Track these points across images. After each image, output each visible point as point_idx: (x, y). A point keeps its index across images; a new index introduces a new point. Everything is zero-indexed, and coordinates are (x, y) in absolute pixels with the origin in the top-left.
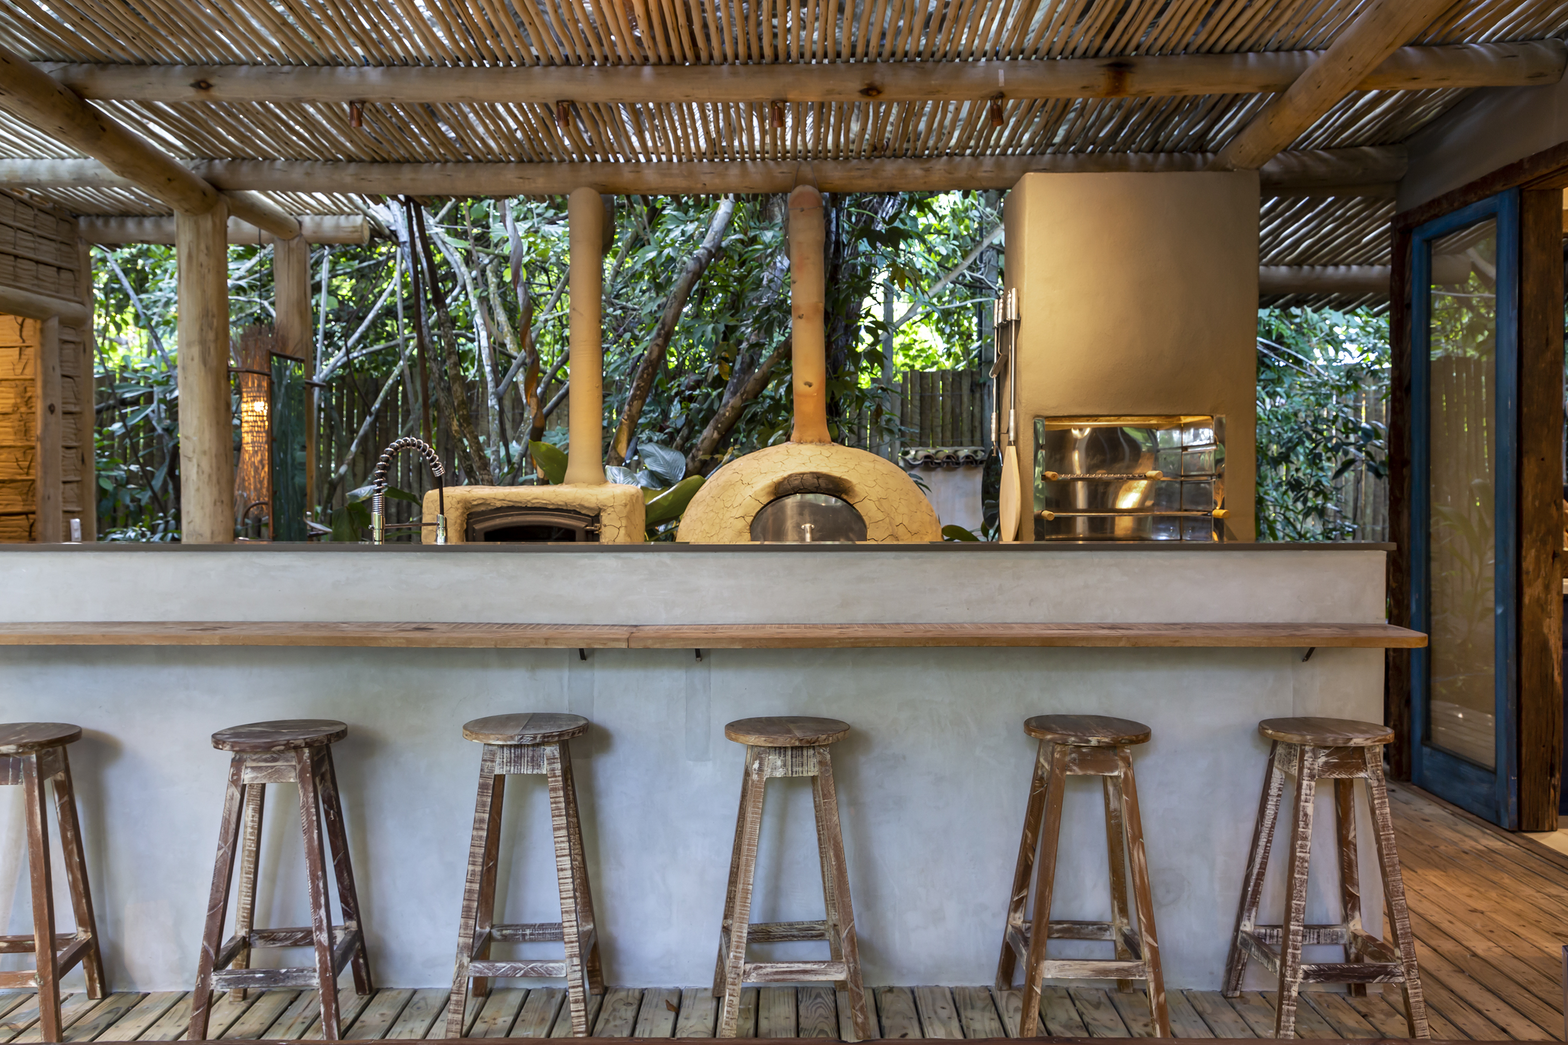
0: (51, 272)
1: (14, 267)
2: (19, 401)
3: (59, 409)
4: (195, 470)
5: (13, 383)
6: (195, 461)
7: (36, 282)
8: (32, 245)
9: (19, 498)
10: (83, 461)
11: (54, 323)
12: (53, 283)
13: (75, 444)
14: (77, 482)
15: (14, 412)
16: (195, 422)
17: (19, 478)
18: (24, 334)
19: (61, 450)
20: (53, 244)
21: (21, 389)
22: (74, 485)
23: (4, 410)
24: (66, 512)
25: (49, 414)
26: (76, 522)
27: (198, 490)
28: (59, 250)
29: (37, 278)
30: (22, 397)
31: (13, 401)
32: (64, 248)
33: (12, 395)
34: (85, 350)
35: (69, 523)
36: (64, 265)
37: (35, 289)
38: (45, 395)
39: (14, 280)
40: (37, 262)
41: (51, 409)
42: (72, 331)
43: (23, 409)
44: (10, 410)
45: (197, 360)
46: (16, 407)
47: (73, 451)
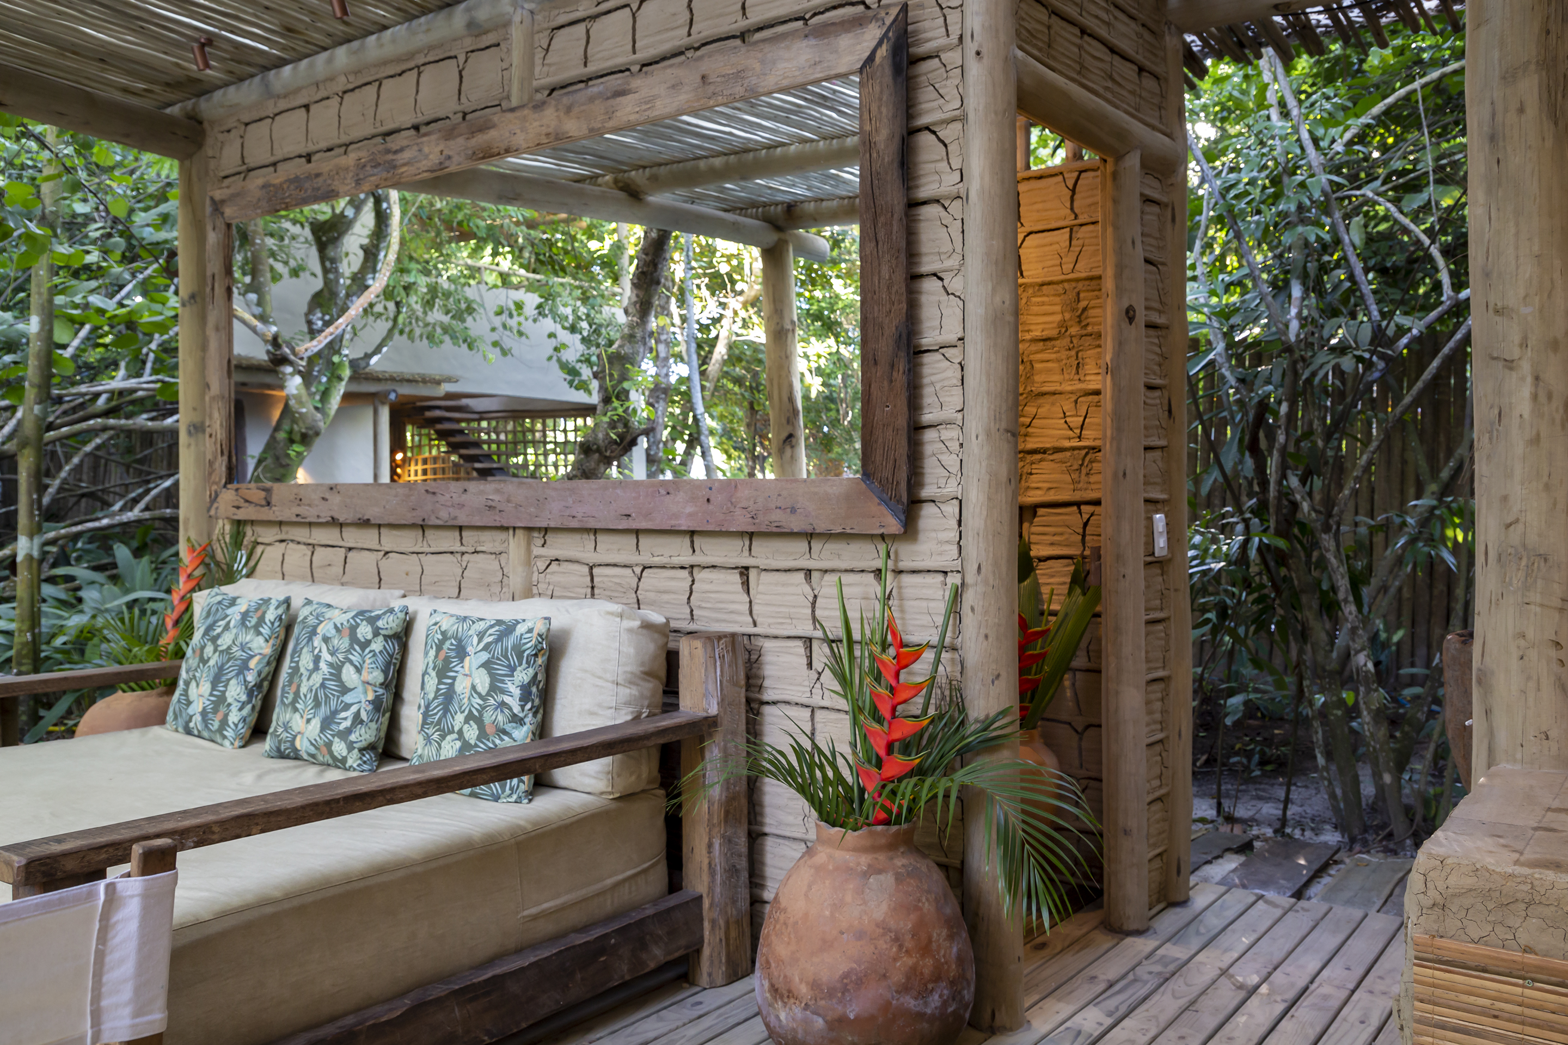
0: (1129, 71)
1: (1080, 47)
2: (1067, 316)
3: (1141, 316)
4: (1526, 391)
5: (1059, 288)
6: (1526, 367)
7: (1110, 84)
8: (1104, 16)
9: (1067, 478)
10: (1170, 411)
11: (1133, 161)
12: (1133, 93)
13: (1158, 381)
14: (1162, 448)
15: (1060, 336)
16: (1528, 270)
17: (1067, 444)
18: (1076, 204)
19: (1143, 389)
20: (1132, 24)
21: (1072, 295)
22: (1158, 454)
23: (1046, 334)
24: (1147, 501)
25: (1125, 324)
26: (1159, 517)
27: (1536, 441)
28: (1140, 36)
29: (1111, 78)
30: (1073, 310)
31: (1058, 318)
32: (1147, 35)
33: (1058, 308)
34: (1173, 220)
35: (1150, 520)
36: (1147, 64)
37: (1109, 96)
38: (1120, 290)
39: (1079, 73)
40: (1113, 50)
41: (1130, 315)
42: (1156, 184)
43: (1074, 330)
44: (1054, 333)
45: (1532, 111)
46: (1064, 326)
47: (1157, 393)
